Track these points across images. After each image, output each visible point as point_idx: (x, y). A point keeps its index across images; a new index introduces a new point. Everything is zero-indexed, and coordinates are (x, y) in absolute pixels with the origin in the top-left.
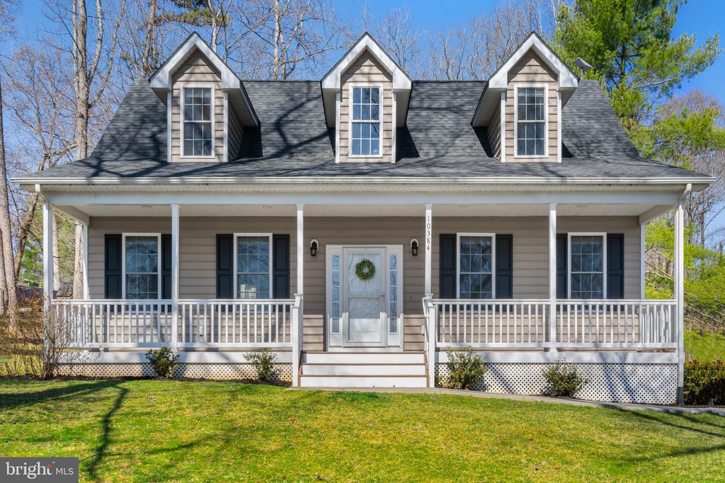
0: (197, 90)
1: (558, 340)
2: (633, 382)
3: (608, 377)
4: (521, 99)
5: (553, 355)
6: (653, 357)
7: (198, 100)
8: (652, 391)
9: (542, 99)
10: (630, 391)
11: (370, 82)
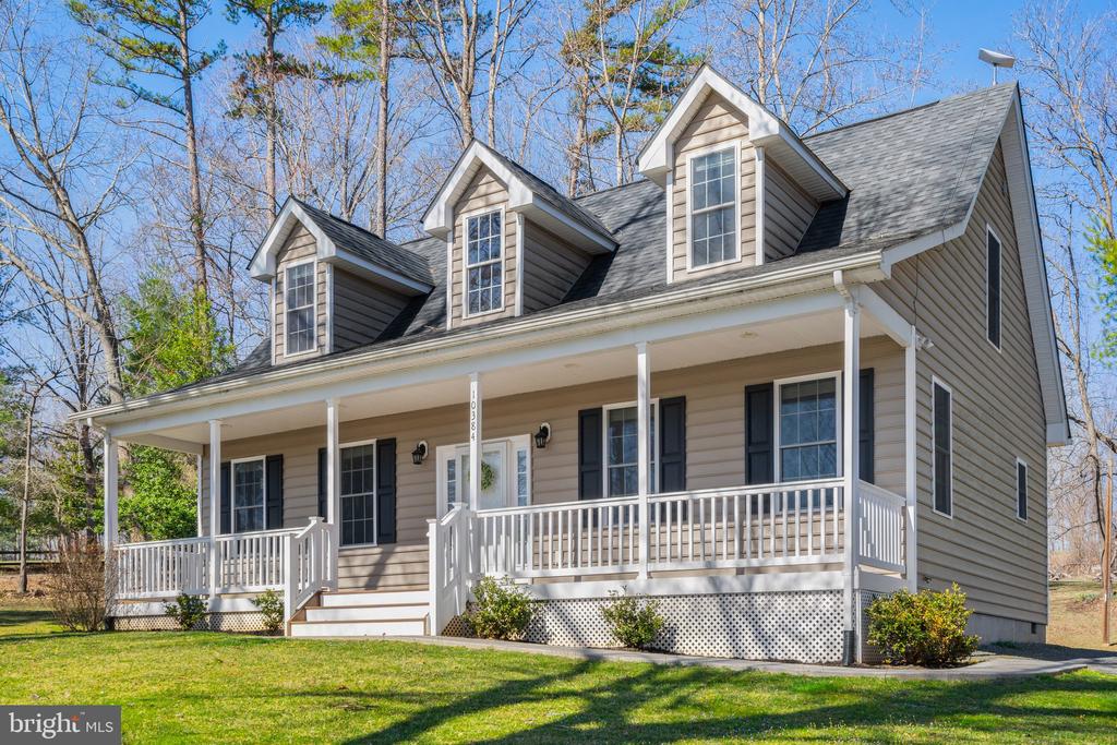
0: (301, 268)
1: (650, 559)
2: (769, 624)
3: (727, 615)
4: (697, 176)
5: (640, 584)
6: (796, 581)
7: (301, 281)
8: (800, 639)
9: (730, 169)
10: (763, 638)
11: (488, 206)
